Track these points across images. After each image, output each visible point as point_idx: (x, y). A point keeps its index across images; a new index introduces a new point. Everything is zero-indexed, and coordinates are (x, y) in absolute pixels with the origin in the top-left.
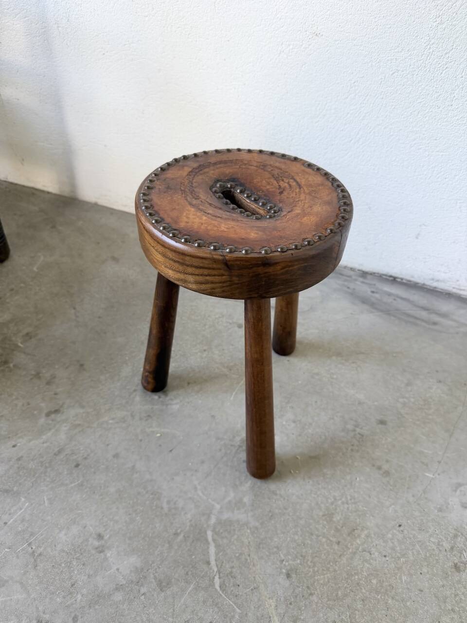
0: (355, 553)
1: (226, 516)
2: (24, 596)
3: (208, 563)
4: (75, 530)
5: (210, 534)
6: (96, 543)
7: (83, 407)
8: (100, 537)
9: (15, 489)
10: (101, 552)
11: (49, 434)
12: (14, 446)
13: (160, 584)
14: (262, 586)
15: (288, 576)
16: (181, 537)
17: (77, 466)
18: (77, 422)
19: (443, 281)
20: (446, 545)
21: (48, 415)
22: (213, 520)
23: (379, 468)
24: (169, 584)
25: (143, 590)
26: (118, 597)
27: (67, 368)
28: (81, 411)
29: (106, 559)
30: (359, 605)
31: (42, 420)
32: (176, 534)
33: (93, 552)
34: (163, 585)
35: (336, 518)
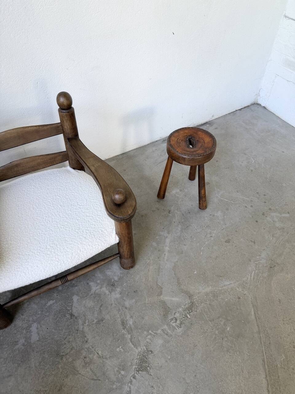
0: (240, 182)
1: (220, 195)
2: (215, 231)
3: (228, 202)
4: (206, 218)
5: (222, 199)
6: (212, 216)
7: (172, 206)
8: (211, 215)
9: (188, 225)
10: (214, 216)
11: (176, 215)
12: (174, 222)
13: (227, 210)
14: (237, 197)
15: (238, 192)
16: (219, 203)
17: (189, 213)
18: (176, 209)
19: (190, 125)
20: (247, 170)
21: (169, 213)
22: (220, 197)
23: (227, 168)
24: (228, 209)
25: (227, 213)
26: (225, 217)
27: (156, 204)
28: (173, 207)
29: (216, 216)
30: (249, 186)
31: (170, 215)
32: (218, 203)
33: (213, 217)
34: (227, 209)
35: (232, 180)
